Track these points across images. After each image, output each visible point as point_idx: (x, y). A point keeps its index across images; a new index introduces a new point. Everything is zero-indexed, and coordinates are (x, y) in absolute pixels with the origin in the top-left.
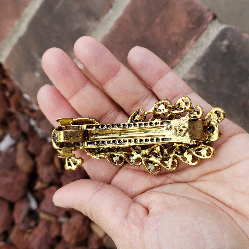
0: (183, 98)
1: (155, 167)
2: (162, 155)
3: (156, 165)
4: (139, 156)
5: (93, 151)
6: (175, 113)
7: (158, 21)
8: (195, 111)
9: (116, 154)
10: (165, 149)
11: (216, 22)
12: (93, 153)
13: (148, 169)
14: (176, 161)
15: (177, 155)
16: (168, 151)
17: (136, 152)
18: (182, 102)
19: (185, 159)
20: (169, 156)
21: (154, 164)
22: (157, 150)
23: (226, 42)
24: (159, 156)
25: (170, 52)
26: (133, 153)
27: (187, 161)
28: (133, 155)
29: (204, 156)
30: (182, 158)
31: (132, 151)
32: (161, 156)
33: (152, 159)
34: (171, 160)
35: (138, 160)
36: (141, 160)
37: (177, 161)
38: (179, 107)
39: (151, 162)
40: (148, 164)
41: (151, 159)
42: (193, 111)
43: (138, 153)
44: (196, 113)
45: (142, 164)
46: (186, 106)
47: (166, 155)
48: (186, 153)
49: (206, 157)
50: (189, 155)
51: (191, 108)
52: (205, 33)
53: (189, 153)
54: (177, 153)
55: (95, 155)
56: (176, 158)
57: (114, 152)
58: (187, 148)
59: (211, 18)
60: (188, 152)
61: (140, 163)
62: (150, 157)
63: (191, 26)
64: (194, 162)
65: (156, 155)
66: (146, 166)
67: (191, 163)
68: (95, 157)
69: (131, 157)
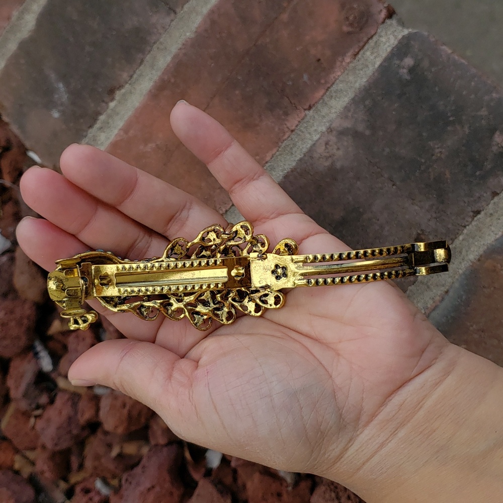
0: (241, 224)
1: (204, 319)
2: (214, 304)
3: (205, 317)
4: (181, 305)
5: (111, 301)
6: (232, 245)
7: (285, 17)
8: (258, 242)
9: (146, 304)
10: (217, 294)
11: (393, 22)
12: (111, 304)
13: (193, 323)
14: (233, 311)
15: (234, 303)
16: (221, 297)
17: (176, 299)
18: (241, 229)
19: (245, 308)
20: (224, 304)
21: (202, 316)
22: (207, 296)
23: (409, 61)
24: (210, 304)
25: (306, 77)
26: (172, 301)
27: (249, 311)
28: (171, 305)
29: (271, 305)
30: (241, 306)
31: (170, 299)
32: (212, 305)
33: (200, 308)
34: (226, 309)
35: (179, 311)
36: (185, 311)
37: (235, 310)
38: (236, 236)
39: (198, 313)
40: (194, 317)
41: (198, 309)
42: (256, 242)
43: (179, 301)
44: (259, 245)
45: (185, 316)
46: (246, 236)
47: (219, 303)
48: (246, 300)
49: (274, 306)
50: (251, 302)
51: (253, 238)
52: (372, 43)
53: (251, 300)
54: (234, 300)
55: (115, 306)
56: (233, 306)
57: (144, 301)
58: (249, 292)
59: (383, 14)
60: (249, 298)
61: (182, 316)
62: (196, 307)
63: (346, 29)
64: (257, 313)
65: (205, 303)
66: (192, 320)
67: (253, 313)
68: (115, 310)
69: (169, 308)
